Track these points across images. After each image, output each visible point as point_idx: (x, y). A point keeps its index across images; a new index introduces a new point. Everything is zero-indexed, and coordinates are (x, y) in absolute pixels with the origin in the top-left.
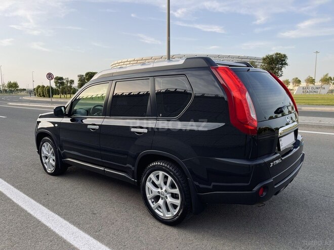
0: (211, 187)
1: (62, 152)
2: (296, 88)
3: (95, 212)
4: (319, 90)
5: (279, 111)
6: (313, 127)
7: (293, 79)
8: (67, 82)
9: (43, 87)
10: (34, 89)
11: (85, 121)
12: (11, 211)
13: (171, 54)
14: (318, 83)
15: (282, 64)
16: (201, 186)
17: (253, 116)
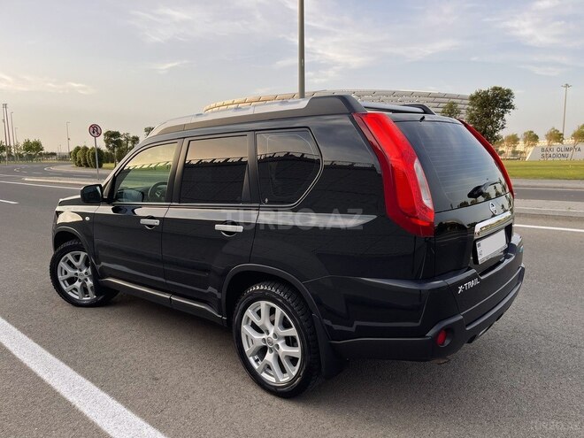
0: (353, 329)
1: (98, 267)
2: (531, 149)
3: (158, 376)
4: (570, 153)
5: (477, 193)
6: (557, 219)
7: (525, 134)
8: (127, 140)
9: (86, 149)
10: (70, 153)
11: (139, 212)
12: (9, 372)
13: (306, 91)
14: (568, 141)
15: (505, 107)
16: (336, 327)
17: (427, 201)
